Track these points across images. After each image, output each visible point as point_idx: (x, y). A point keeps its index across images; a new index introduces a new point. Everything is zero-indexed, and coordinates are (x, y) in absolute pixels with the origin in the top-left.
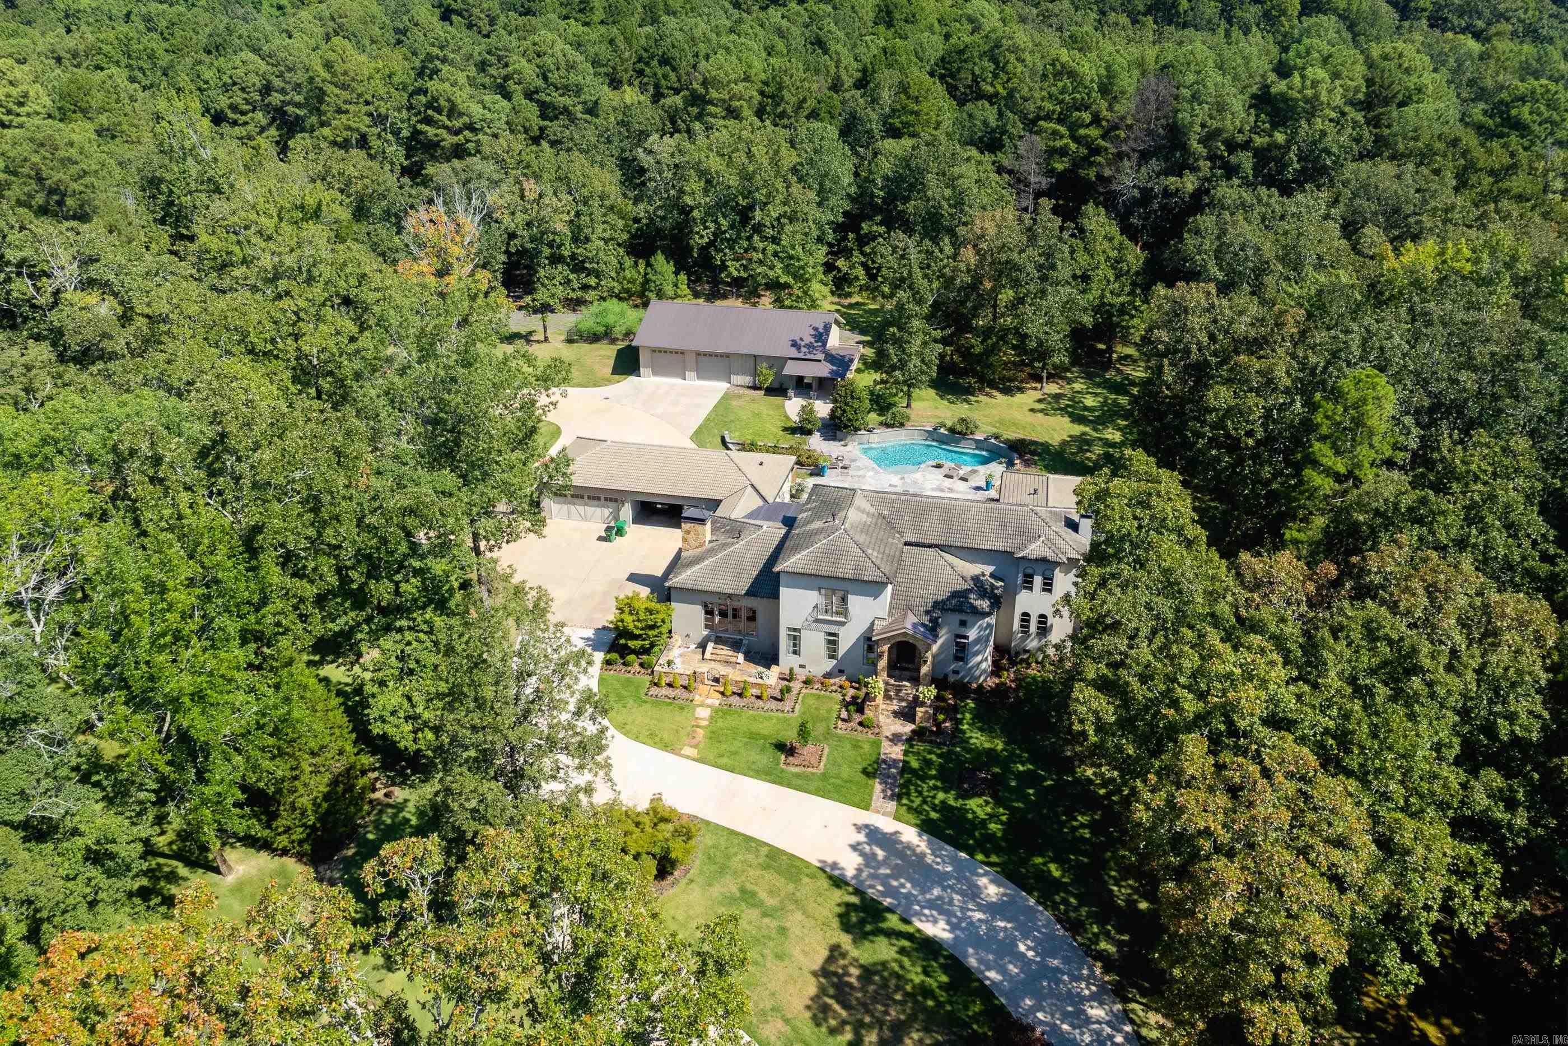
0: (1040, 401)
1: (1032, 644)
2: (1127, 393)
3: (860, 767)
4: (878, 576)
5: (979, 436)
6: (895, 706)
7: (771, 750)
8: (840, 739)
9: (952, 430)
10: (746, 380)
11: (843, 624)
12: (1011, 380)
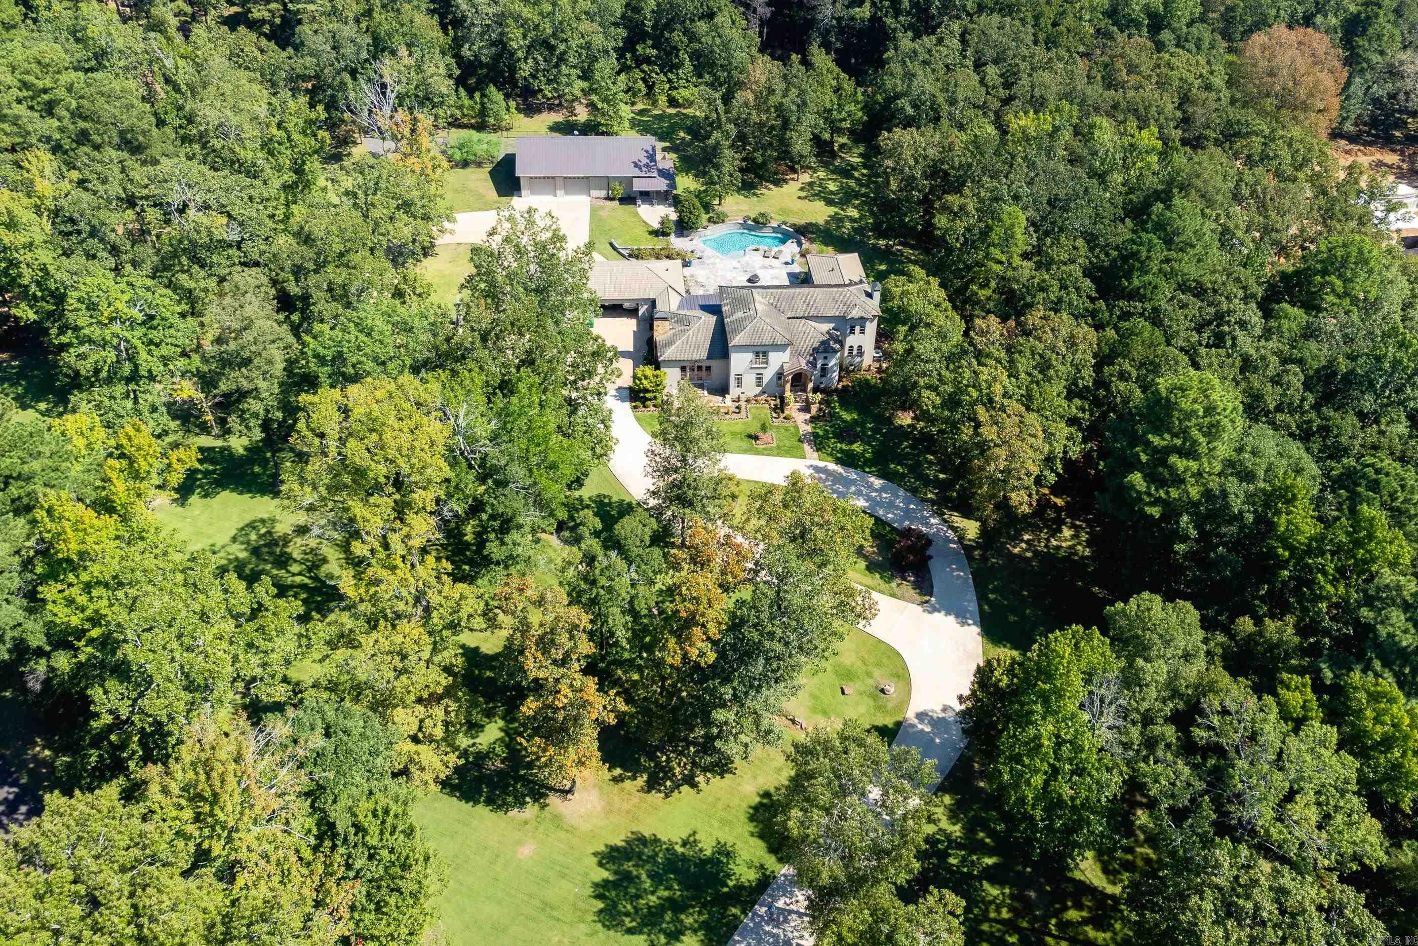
0: (802, 189)
1: (855, 360)
2: (852, 177)
3: (794, 439)
4: (785, 342)
5: (774, 224)
6: (799, 406)
8: (778, 428)
9: (755, 220)
10: (603, 193)
11: (766, 368)
12: (776, 173)
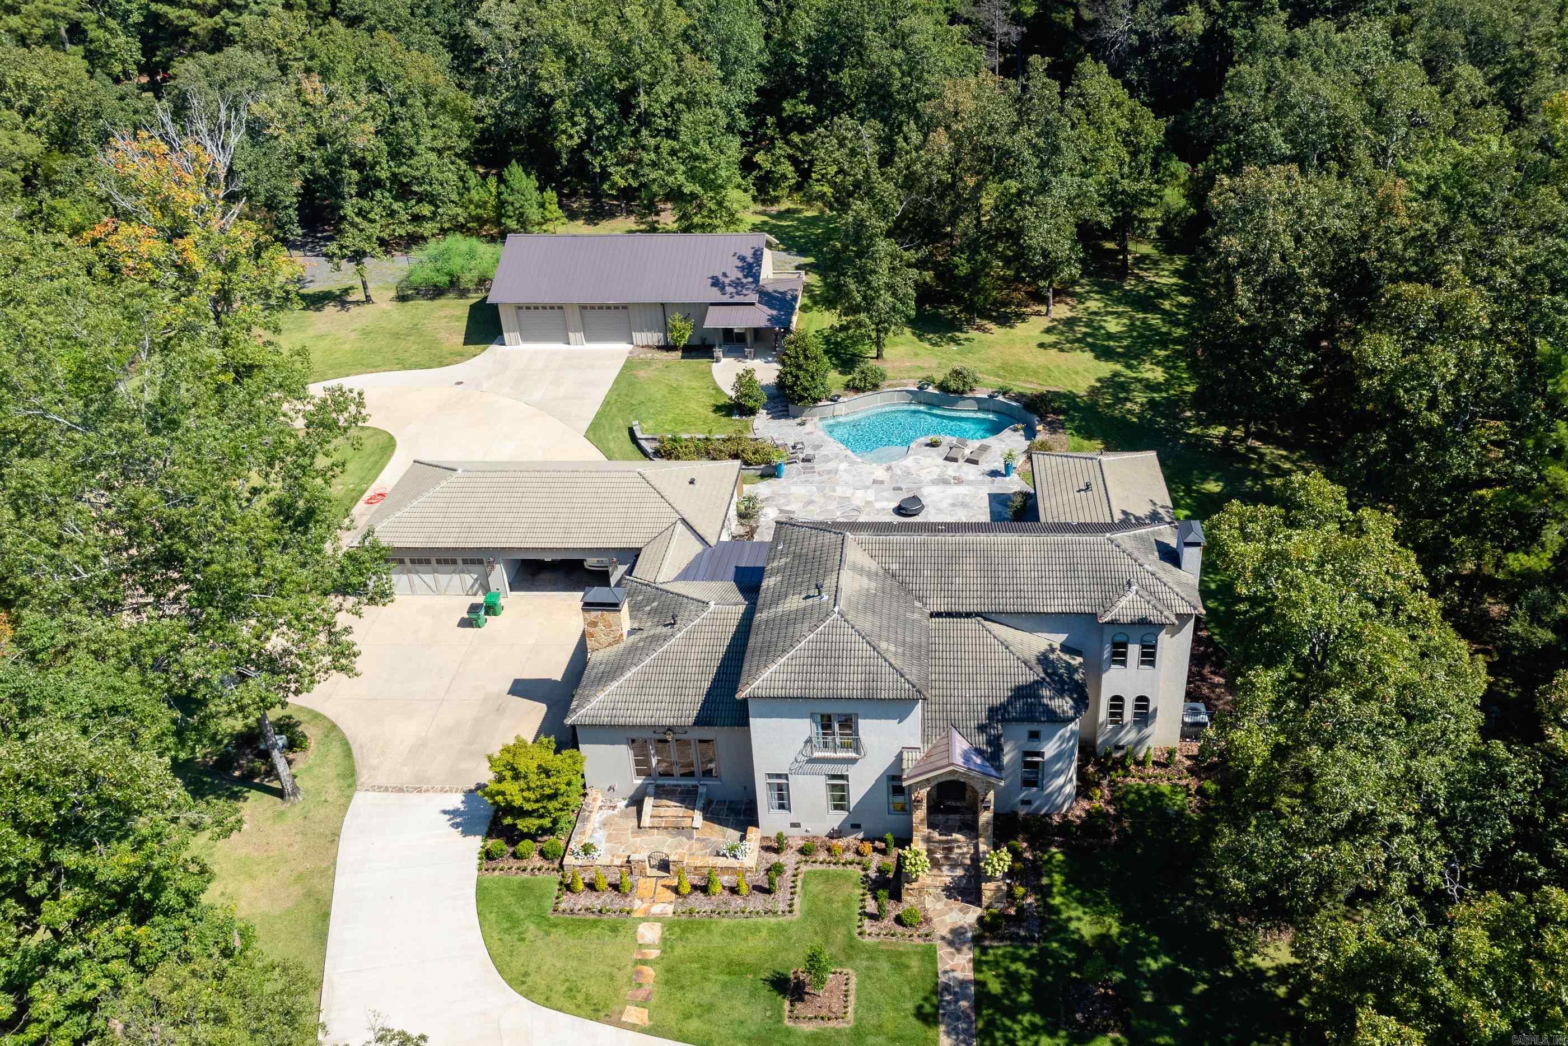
0: (1048, 331)
1: (1129, 736)
3: (910, 1006)
4: (904, 690)
5: (982, 394)
6: (947, 876)
7: (765, 991)
8: (872, 953)
9: (943, 387)
10: (655, 338)
11: (853, 761)
12: (1005, 304)
